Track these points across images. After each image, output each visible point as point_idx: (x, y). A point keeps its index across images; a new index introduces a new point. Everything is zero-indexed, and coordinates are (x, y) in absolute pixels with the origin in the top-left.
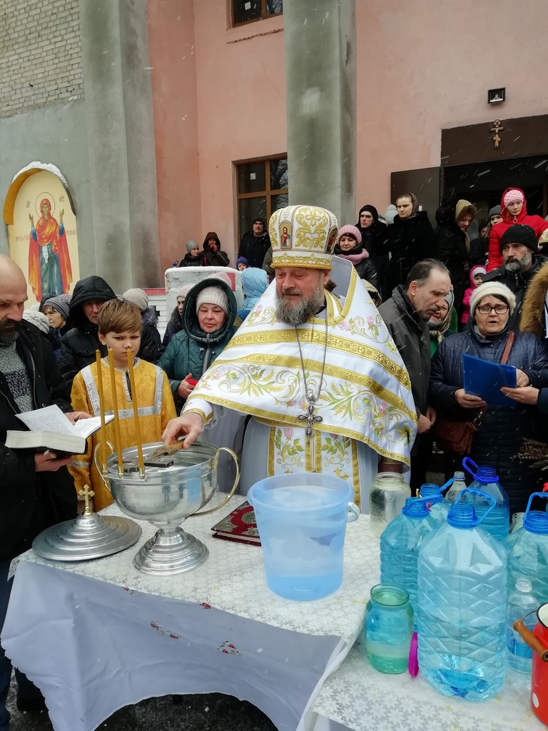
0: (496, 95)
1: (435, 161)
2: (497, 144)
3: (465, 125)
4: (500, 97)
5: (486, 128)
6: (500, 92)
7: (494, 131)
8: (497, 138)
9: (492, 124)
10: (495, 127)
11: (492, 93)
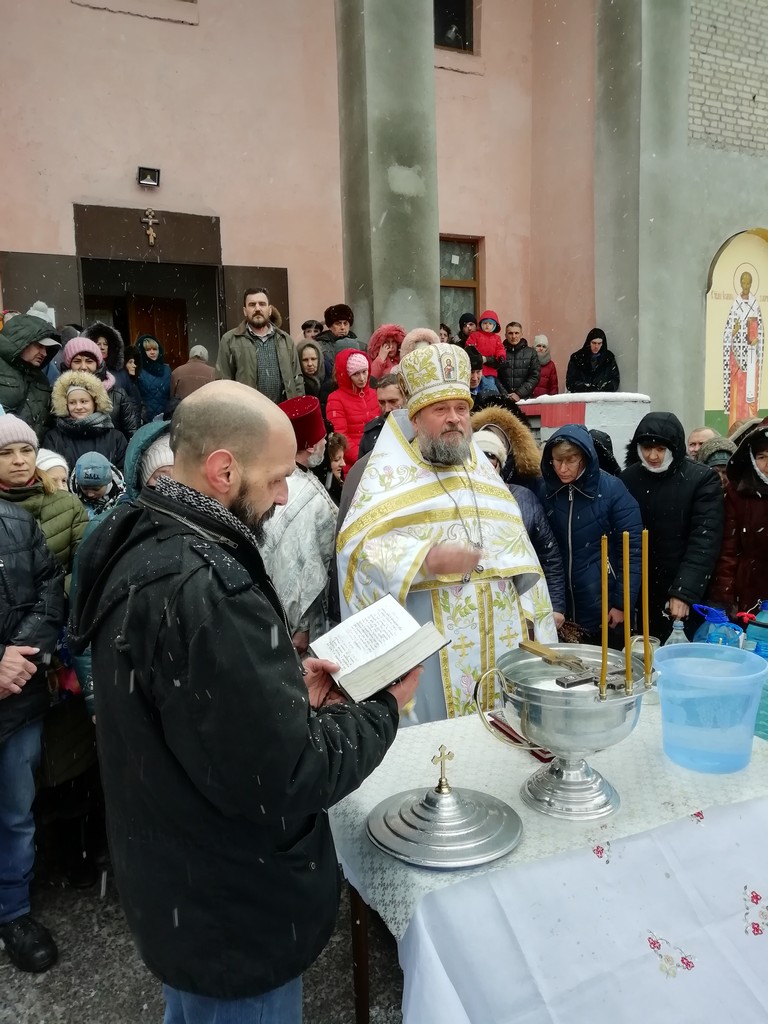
0: (148, 176)
1: (67, 246)
2: (152, 240)
3: (107, 205)
4: (154, 180)
5: (136, 216)
6: (154, 173)
7: (147, 223)
8: (151, 232)
9: (143, 214)
10: (147, 217)
11: (143, 173)
